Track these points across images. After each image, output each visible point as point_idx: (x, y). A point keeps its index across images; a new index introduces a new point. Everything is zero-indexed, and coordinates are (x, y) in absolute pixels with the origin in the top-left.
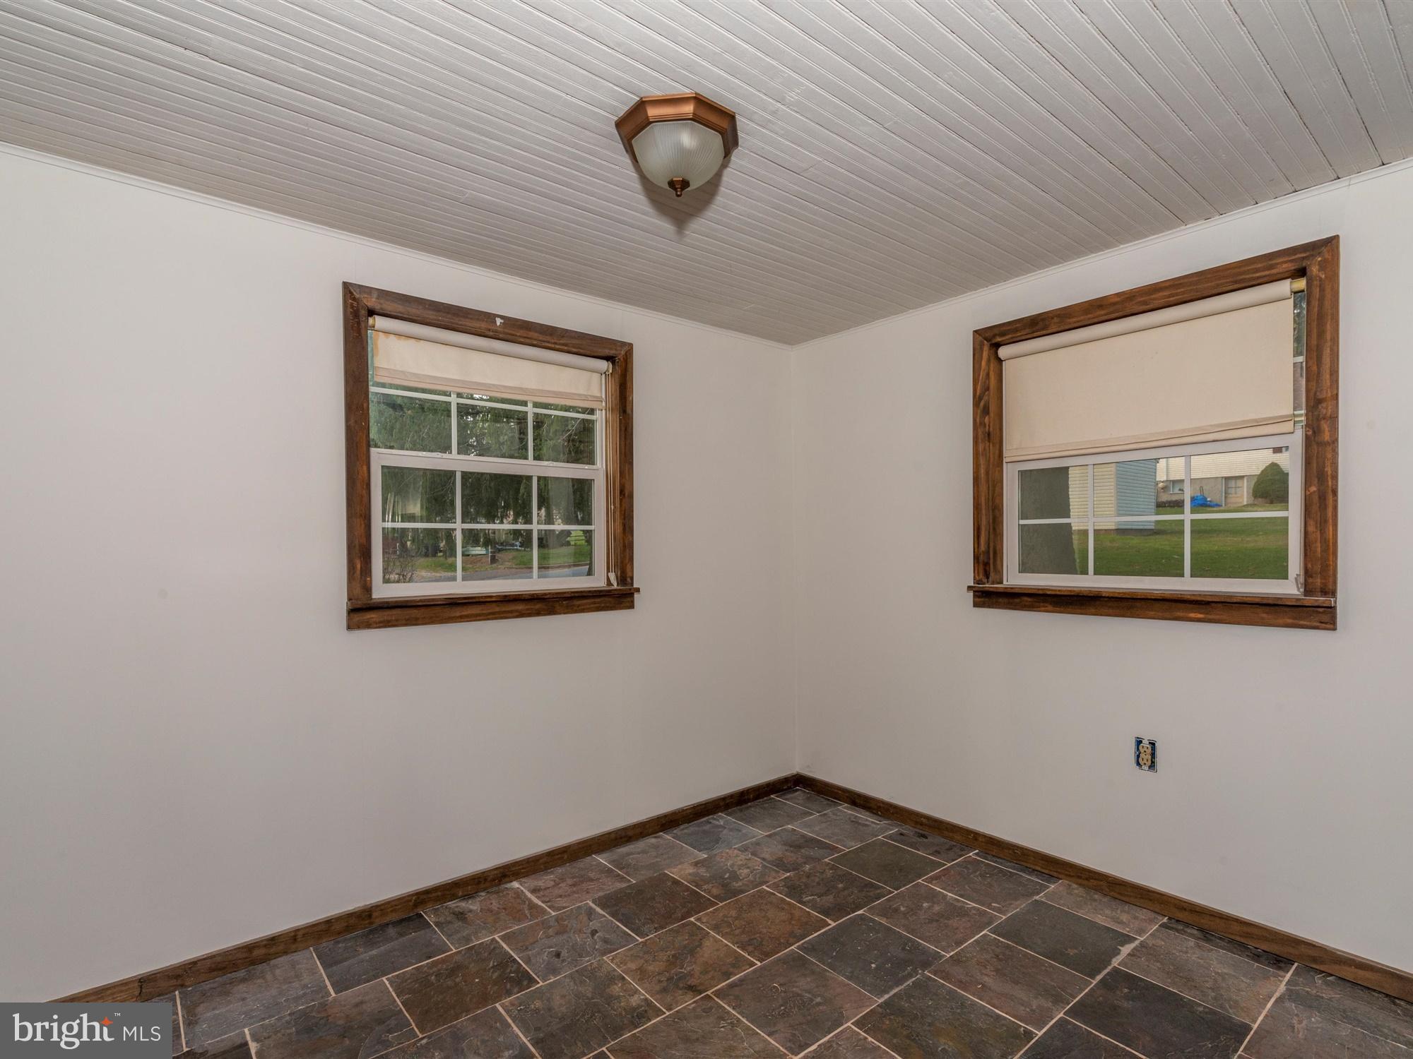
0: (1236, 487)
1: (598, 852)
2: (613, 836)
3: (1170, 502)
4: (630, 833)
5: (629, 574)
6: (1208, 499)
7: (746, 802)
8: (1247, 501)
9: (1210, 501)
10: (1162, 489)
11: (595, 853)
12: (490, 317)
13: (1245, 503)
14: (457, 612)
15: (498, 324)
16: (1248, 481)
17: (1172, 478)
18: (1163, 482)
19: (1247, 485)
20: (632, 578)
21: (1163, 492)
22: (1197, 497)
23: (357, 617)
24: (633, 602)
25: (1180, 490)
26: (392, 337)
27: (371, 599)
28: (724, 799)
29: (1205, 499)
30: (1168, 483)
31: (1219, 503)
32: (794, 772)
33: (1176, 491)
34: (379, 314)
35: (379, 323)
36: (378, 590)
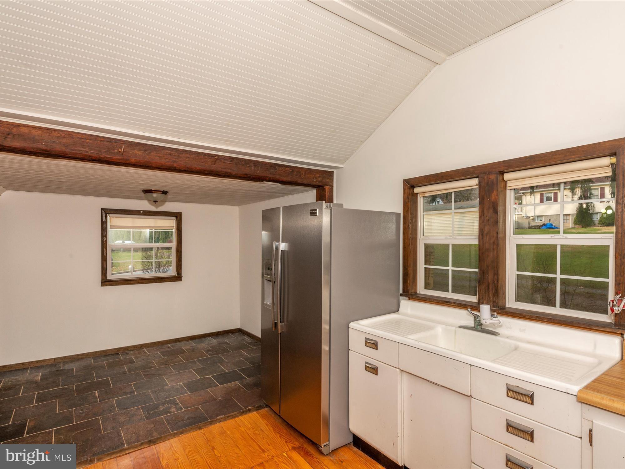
0: (567, 220)
1: (169, 344)
2: (174, 340)
3: (535, 226)
4: (180, 340)
5: (180, 272)
6: (554, 225)
7: (219, 335)
8: (572, 226)
9: (554, 226)
10: (532, 220)
11: (168, 344)
12: (139, 211)
13: (571, 227)
14: (129, 282)
15: (141, 212)
16: (572, 217)
17: (537, 215)
18: (532, 217)
19: (572, 218)
20: (181, 273)
21: (533, 221)
22: (548, 224)
23: (104, 283)
24: (181, 279)
25: (541, 220)
26: (114, 218)
27: (107, 279)
28: (212, 333)
29: (552, 225)
30: (535, 217)
31: (557, 227)
32: (239, 328)
33: (539, 221)
34: (110, 213)
35: (111, 215)
36: (109, 277)
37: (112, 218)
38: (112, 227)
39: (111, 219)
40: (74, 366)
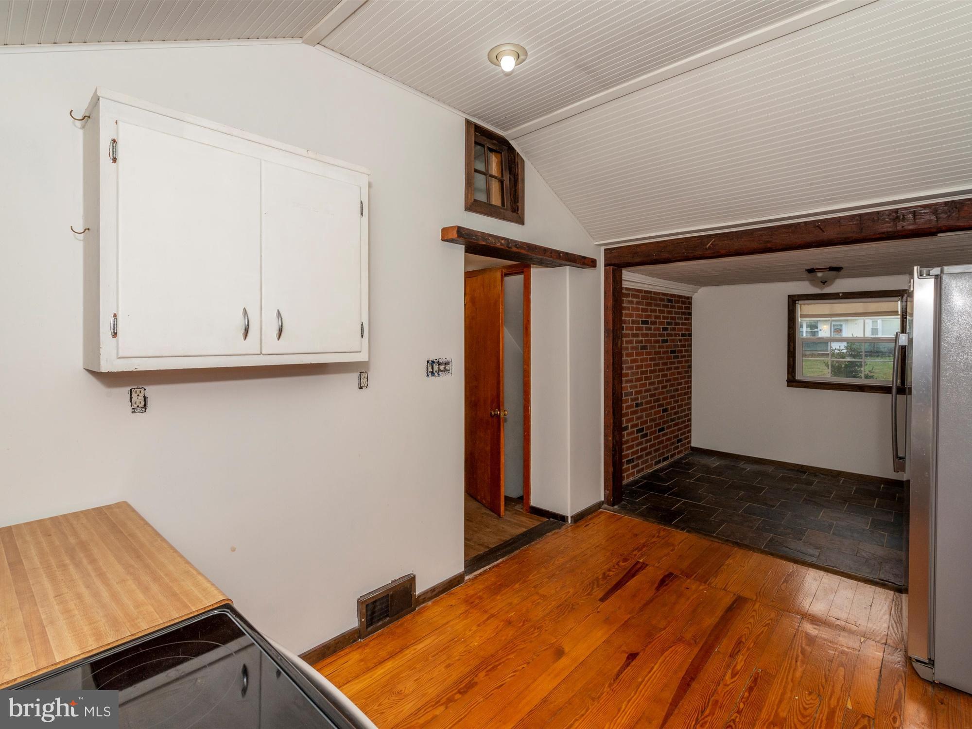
12: (838, 294)
14: (823, 386)
15: (841, 295)
23: (790, 383)
26: (806, 305)
34: (800, 300)
35: (800, 302)
36: (798, 377)
37: (802, 305)
38: (802, 316)
39: (802, 307)
40: (749, 467)
